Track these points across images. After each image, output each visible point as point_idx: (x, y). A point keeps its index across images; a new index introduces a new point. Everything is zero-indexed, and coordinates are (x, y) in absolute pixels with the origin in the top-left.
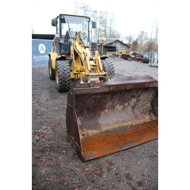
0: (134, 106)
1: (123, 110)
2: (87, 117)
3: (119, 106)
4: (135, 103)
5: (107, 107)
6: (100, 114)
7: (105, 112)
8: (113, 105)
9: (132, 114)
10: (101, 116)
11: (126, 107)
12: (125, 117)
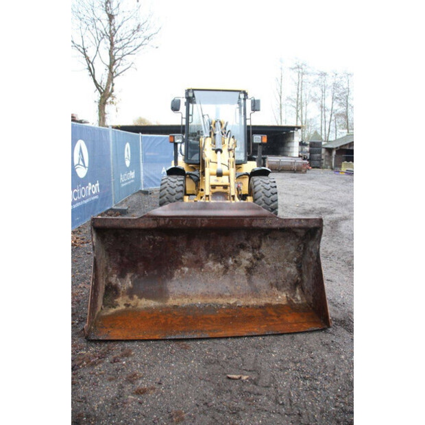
0: (251, 268)
1: (225, 273)
2: (144, 274)
3: (214, 264)
4: (251, 262)
5: (185, 262)
6: (171, 273)
7: (183, 272)
8: (198, 258)
9: (247, 285)
10: (175, 278)
11: (231, 268)
12: (227, 287)
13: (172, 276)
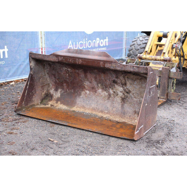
0: (124, 99)
1: (109, 98)
2: (67, 91)
3: (102, 91)
4: (124, 94)
5: (86, 87)
6: (80, 92)
7: (86, 93)
8: (93, 86)
10: (81, 96)
11: (112, 96)
13: (80, 95)
